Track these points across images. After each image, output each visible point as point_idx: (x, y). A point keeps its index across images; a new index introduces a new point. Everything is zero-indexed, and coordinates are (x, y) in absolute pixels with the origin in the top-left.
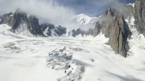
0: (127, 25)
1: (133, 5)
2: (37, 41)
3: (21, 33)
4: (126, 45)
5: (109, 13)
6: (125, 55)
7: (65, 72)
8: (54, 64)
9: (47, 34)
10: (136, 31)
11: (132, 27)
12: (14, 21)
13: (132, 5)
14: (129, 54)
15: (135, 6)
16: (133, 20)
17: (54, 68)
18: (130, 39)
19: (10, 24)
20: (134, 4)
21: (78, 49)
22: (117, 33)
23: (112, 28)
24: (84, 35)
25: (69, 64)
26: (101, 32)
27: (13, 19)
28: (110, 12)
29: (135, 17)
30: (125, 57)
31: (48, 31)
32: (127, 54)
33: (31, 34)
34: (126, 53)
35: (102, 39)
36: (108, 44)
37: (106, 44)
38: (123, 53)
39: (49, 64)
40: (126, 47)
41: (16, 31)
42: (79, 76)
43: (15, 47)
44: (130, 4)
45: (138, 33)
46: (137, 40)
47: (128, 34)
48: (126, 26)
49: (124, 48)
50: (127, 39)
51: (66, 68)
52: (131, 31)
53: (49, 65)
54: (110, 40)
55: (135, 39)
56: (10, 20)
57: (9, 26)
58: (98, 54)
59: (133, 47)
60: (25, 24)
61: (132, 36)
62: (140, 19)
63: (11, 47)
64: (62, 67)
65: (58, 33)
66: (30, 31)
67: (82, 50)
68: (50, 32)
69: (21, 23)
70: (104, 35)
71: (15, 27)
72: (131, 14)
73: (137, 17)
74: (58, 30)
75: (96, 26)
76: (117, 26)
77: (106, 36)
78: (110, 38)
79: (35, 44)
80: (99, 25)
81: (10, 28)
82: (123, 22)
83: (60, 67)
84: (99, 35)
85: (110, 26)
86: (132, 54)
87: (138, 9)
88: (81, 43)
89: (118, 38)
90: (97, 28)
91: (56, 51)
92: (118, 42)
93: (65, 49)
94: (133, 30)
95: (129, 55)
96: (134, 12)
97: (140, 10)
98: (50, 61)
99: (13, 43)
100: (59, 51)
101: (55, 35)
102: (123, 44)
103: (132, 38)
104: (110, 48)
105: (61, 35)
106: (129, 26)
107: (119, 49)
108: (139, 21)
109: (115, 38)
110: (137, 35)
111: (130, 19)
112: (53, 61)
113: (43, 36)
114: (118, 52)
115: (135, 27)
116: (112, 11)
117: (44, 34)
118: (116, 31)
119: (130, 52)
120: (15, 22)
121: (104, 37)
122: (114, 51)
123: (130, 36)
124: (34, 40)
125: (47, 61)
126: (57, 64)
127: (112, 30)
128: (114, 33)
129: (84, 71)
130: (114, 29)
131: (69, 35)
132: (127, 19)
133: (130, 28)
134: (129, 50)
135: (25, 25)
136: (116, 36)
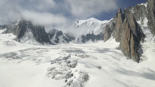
0: (140, 27)
1: (146, 5)
2: (41, 49)
3: (27, 42)
4: (139, 48)
5: (119, 15)
6: (138, 60)
7: (66, 81)
8: (55, 74)
9: (54, 41)
10: (150, 33)
11: (146, 29)
12: (19, 29)
13: (144, 5)
14: (143, 58)
15: (148, 5)
16: (146, 21)
17: (54, 78)
18: (143, 42)
19: (15, 33)
20: (147, 3)
21: (85, 56)
22: (127, 37)
23: (123, 31)
24: (94, 40)
25: (72, 73)
26: (112, 36)
27: (18, 28)
28: (121, 14)
29: (148, 18)
30: (138, 62)
31: (56, 38)
32: (140, 59)
33: (37, 42)
34: (139, 57)
35: (112, 43)
36: (118, 49)
37: (116, 49)
38: (135, 58)
39: (50, 73)
40: (139, 51)
41: (21, 40)
42: (81, 85)
43: (17, 57)
44: (142, 4)
45: (152, 35)
46: (151, 42)
47: (141, 37)
48: (138, 28)
49: (137, 52)
50: (141, 42)
51: (67, 77)
52: (144, 33)
53: (50, 75)
54: (121, 45)
55: (149, 41)
56: (15, 29)
57: (14, 35)
58: (107, 60)
59: (146, 50)
60: (30, 32)
61: (146, 39)
62: (154, 20)
63: (13, 57)
64: (63, 76)
65: (66, 39)
66: (36, 39)
67: (89, 56)
68: (58, 39)
69: (27, 31)
70: (115, 39)
71: (20, 36)
72: (143, 14)
73: (151, 17)
74: (66, 37)
75: (106, 30)
76: (128, 28)
77: (117, 40)
78: (121, 42)
79: (38, 53)
80: (110, 28)
81: (15, 37)
82: (134, 24)
83: (61, 76)
84: (109, 39)
85: (121, 29)
86: (146, 58)
87: (151, 9)
88: (89, 49)
89: (130, 41)
90: (107, 32)
91: (59, 59)
92: (130, 46)
93: (69, 56)
94: (146, 32)
95: (142, 60)
96: (146, 12)
97: (153, 9)
98: (51, 70)
99: (15, 52)
100: (63, 59)
101: (63, 42)
102: (134, 48)
103: (146, 41)
104: (121, 53)
105: (69, 41)
106: (142, 28)
107: (130, 54)
108: (153, 22)
109: (126, 41)
110: (151, 37)
111: (142, 20)
112: (54, 70)
113: (51, 43)
114: (130, 57)
115: (149, 28)
116: (123, 13)
117: (51, 42)
118: (126, 35)
119: (144, 57)
120: (20, 31)
121: (115, 41)
122: (125, 56)
123: (144, 39)
124: (38, 49)
125: (48, 71)
126: (58, 73)
127: (122, 34)
128: (124, 36)
129: (88, 80)
130: (125, 32)
131: (78, 41)
132: (139, 20)
133: (143, 30)
134: (142, 55)
135: (31, 34)
136: (127, 40)
